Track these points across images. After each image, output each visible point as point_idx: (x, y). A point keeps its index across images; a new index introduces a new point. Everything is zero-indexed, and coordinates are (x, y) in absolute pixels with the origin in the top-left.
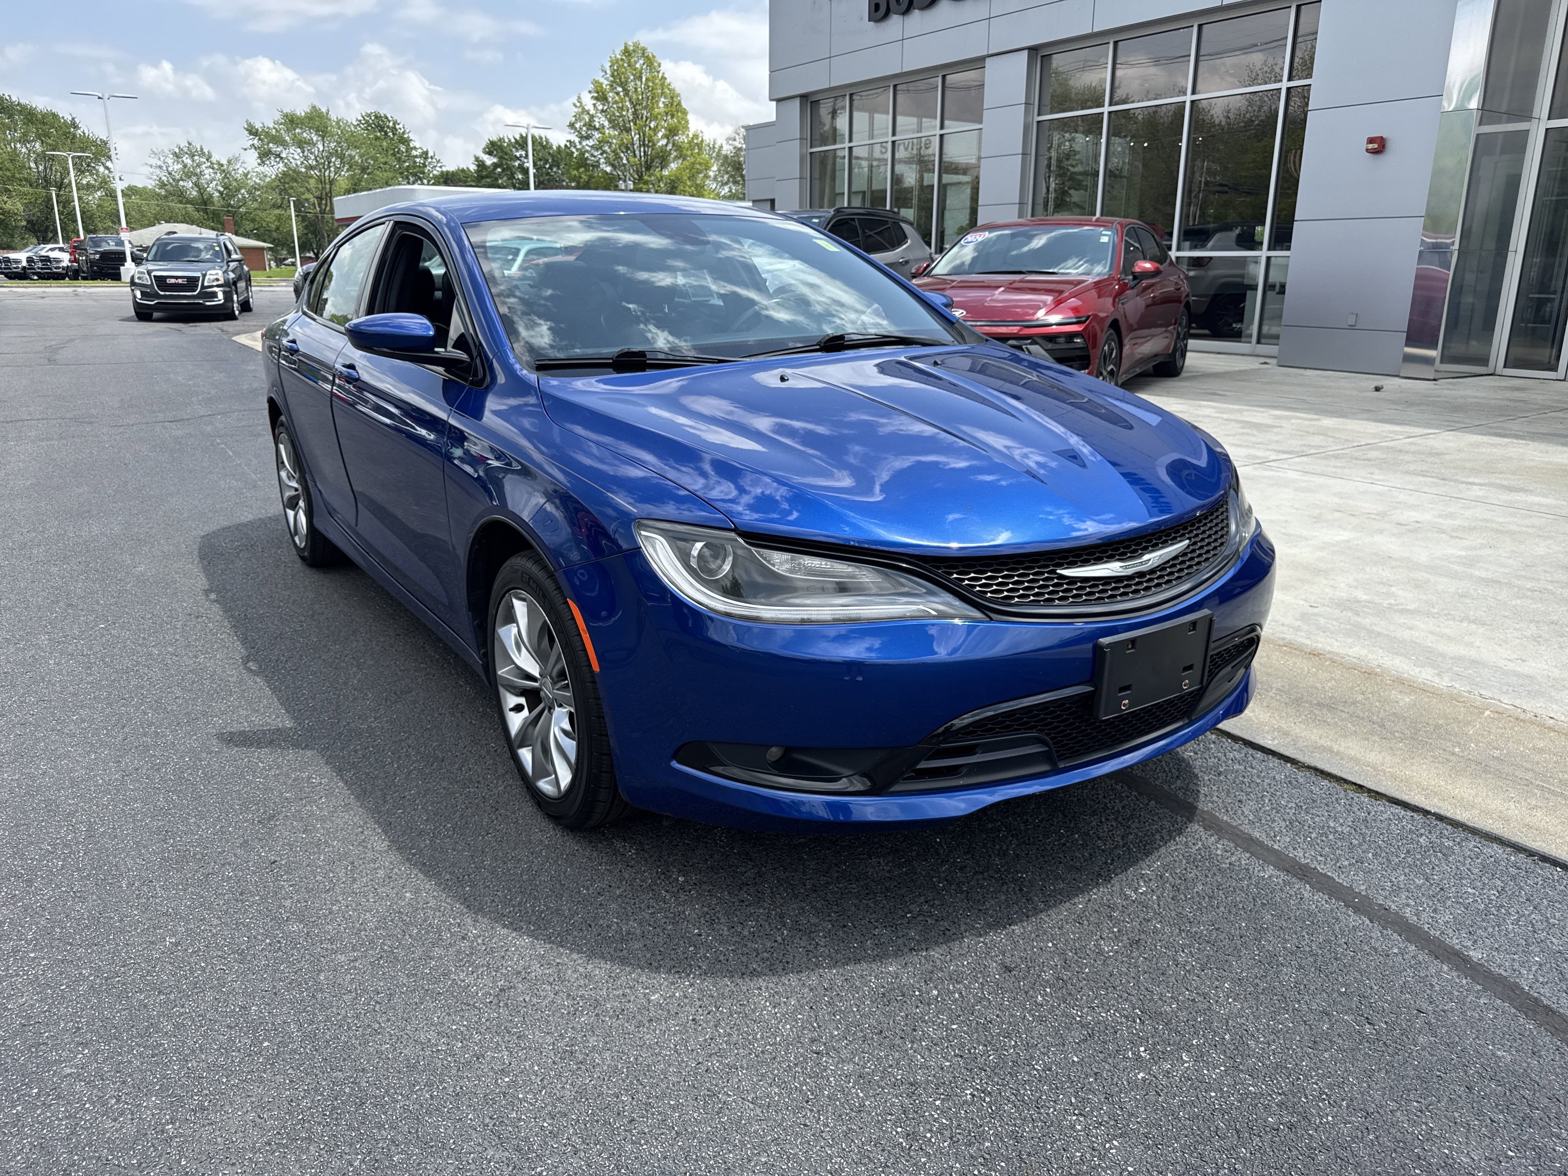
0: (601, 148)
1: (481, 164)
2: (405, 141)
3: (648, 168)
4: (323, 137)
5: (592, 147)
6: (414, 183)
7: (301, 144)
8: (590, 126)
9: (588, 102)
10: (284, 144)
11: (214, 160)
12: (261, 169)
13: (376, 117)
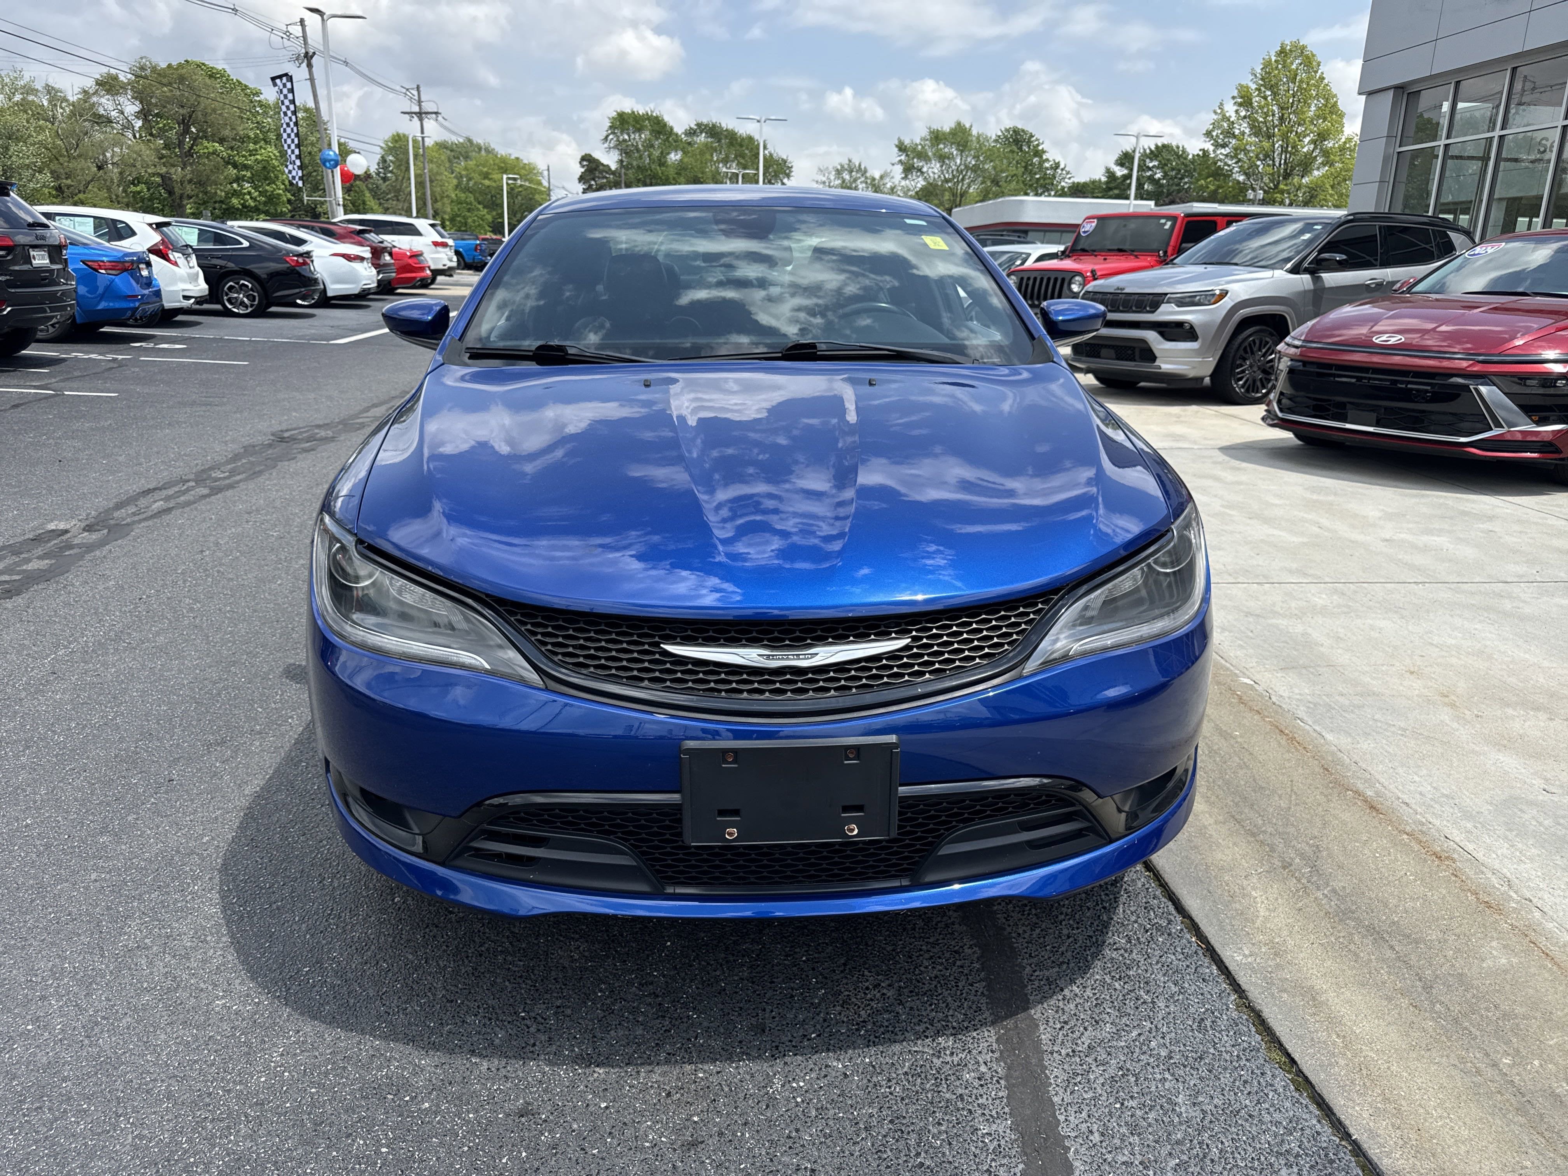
0: (1236, 156)
1: (1111, 174)
2: (1039, 153)
3: (1287, 175)
4: (962, 151)
5: (1226, 156)
6: (1041, 195)
7: (942, 158)
8: (1229, 133)
9: (1230, 109)
10: (927, 159)
11: (868, 175)
12: (903, 183)
13: (1014, 131)
